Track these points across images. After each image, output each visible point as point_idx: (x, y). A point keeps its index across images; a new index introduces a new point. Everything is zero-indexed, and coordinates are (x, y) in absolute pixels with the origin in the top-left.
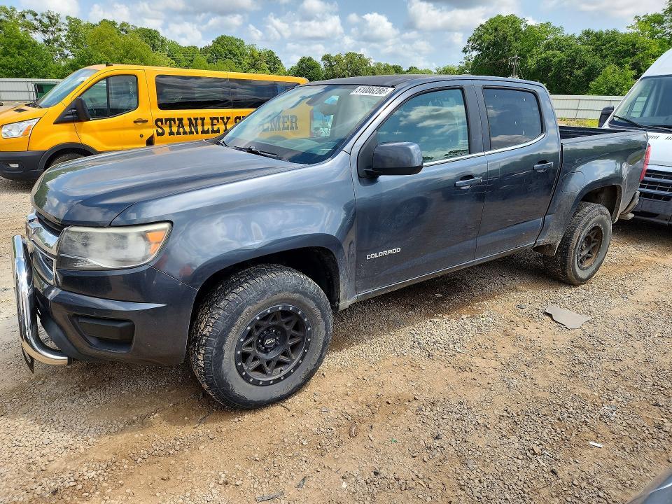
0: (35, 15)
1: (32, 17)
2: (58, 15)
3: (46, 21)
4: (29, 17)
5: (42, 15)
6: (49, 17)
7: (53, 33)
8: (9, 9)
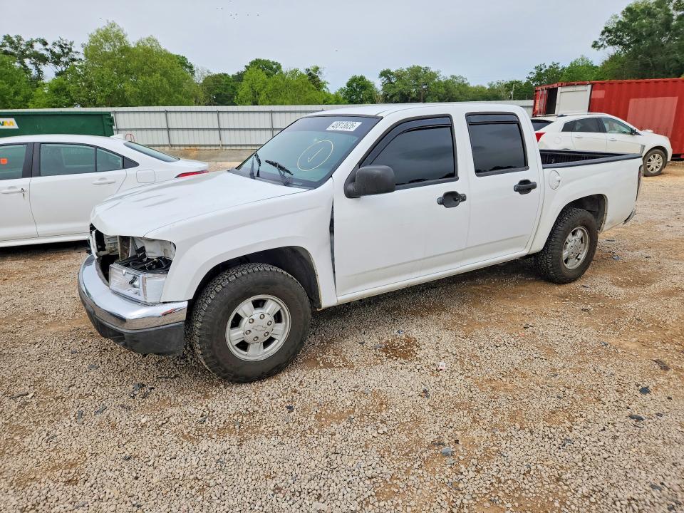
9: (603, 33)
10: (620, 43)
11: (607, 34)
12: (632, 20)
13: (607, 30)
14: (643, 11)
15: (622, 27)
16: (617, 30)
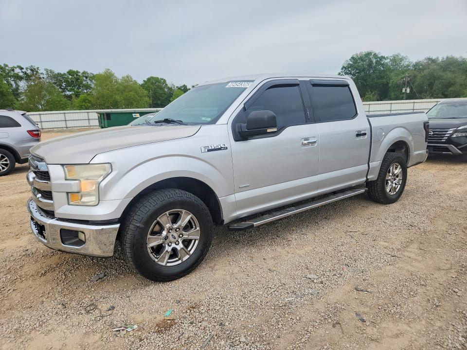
0: (22, 69)
1: (20, 71)
2: (38, 68)
3: (29, 72)
4: (17, 71)
5: (27, 69)
6: (31, 70)
7: (34, 80)
8: (3, 66)
9: (342, 69)
10: (350, 74)
11: (344, 69)
12: (354, 63)
13: (343, 67)
14: (359, 59)
15: (350, 66)
16: (349, 68)
